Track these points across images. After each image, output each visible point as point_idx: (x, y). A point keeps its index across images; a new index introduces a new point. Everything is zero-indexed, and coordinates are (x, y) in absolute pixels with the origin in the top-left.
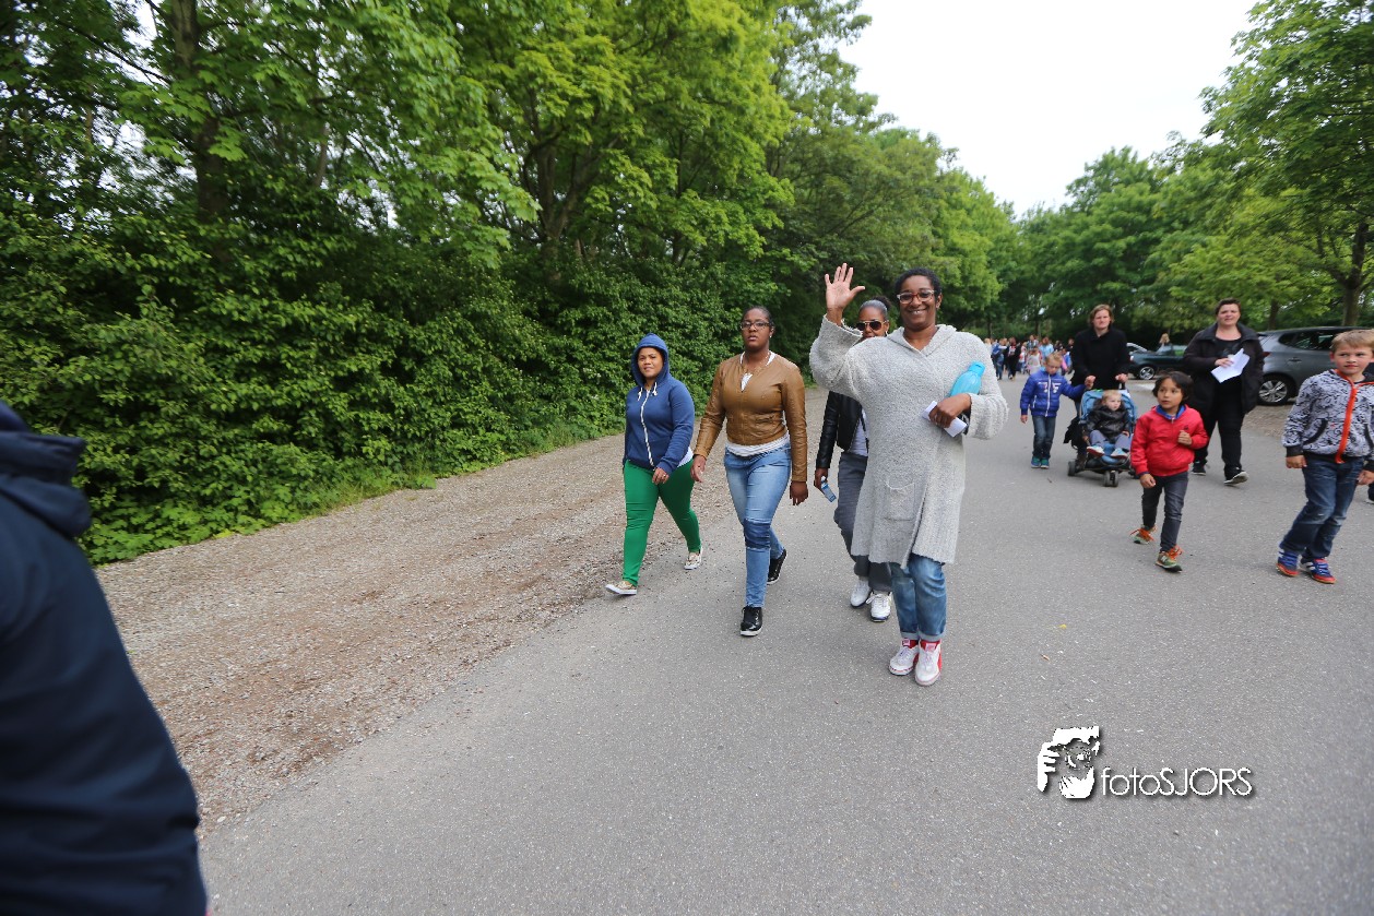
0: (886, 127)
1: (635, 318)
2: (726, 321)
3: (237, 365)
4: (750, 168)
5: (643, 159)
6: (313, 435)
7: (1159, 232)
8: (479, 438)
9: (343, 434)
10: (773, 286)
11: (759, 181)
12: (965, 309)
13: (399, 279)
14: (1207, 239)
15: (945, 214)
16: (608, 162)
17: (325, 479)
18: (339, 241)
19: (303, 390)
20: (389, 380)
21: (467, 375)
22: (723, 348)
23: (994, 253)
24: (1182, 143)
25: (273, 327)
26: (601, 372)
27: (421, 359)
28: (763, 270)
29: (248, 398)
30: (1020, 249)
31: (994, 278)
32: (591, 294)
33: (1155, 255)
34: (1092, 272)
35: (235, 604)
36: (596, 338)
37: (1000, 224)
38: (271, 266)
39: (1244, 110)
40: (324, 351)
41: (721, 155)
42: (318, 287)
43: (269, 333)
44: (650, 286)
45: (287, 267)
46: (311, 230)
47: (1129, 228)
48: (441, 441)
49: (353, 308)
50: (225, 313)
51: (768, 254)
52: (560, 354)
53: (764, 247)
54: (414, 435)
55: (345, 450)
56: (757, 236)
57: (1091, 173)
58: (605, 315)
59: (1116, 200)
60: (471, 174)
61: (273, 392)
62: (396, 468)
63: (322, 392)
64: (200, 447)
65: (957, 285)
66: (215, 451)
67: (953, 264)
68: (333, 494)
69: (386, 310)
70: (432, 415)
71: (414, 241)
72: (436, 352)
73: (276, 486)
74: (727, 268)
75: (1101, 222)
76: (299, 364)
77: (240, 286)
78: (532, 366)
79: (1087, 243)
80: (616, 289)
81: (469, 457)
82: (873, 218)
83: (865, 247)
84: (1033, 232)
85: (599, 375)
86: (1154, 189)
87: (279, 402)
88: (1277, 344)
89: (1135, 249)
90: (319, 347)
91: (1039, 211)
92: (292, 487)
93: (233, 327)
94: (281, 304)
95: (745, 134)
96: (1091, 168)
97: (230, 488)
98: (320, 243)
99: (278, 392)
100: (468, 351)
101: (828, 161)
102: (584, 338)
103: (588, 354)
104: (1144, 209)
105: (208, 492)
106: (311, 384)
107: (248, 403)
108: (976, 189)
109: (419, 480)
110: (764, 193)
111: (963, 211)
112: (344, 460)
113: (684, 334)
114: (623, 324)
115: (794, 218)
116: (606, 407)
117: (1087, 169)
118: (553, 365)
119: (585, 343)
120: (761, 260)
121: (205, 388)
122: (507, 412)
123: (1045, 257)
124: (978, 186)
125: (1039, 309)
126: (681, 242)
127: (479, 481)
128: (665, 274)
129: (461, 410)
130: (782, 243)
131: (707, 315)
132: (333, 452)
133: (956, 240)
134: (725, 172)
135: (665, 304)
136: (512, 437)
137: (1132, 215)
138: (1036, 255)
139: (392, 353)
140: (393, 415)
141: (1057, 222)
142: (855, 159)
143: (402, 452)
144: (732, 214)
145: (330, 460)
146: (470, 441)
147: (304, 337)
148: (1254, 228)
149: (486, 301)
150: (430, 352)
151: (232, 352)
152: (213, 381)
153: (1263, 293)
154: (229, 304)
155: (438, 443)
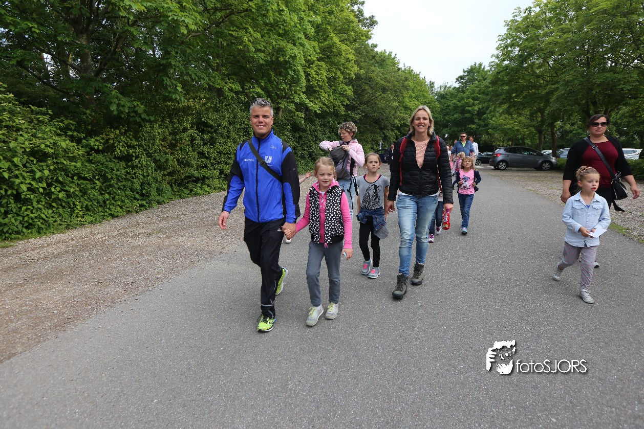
30: (435, 107)
34: (464, 120)
37: (427, 94)
57: (466, 74)
59: (474, 89)
75: (468, 98)
79: (462, 106)
83: (376, 110)
84: (442, 98)
88: (504, 151)
89: (481, 111)
91: (445, 87)
96: (467, 71)
108: (416, 78)
115: (352, 100)
117: (464, 71)
123: (446, 111)
124: (417, 76)
125: (445, 135)
130: (349, 109)
133: (407, 103)
138: (442, 110)
141: (452, 95)
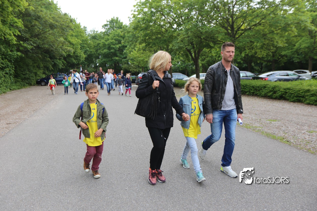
12: (74, 63)
23: (82, 44)
30: (90, 44)
31: (83, 53)
33: (125, 51)
34: (111, 54)
37: (83, 35)
47: (120, 42)
56: (14, 37)
57: (108, 23)
59: (115, 33)
65: (72, 55)
79: (108, 45)
83: (47, 43)
84: (93, 38)
89: (121, 48)
91: (94, 31)
96: (109, 21)
117: (107, 22)
123: (97, 47)
125: (97, 63)
133: (70, 40)
137: (120, 38)
138: (95, 46)
141: (100, 36)
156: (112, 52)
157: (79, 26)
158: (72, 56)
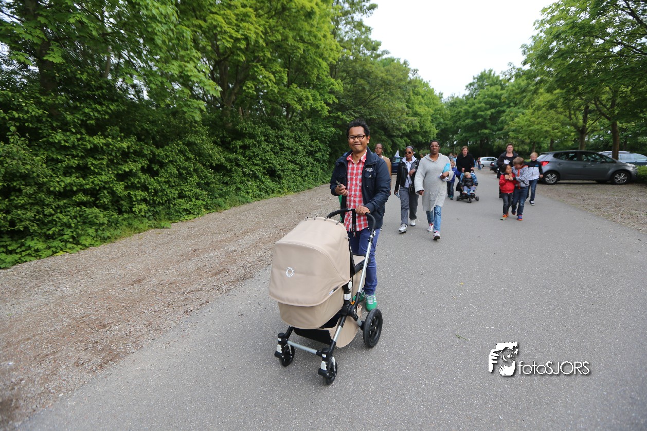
0: (385, 56)
1: (268, 145)
2: (312, 147)
3: (64, 168)
4: (322, 74)
5: (270, 69)
6: (106, 203)
7: (505, 108)
8: (192, 203)
9: (122, 202)
10: (333, 130)
11: (327, 80)
12: (422, 142)
13: (149, 125)
14: (524, 111)
15: (412, 98)
16: (253, 69)
17: (113, 225)
18: (117, 106)
19: (100, 181)
20: (146, 175)
21: (185, 173)
22: (311, 160)
23: (434, 116)
24: (514, 68)
25: (83, 148)
26: (252, 171)
27: (162, 165)
28: (329, 122)
29: (71, 184)
30: (445, 114)
31: (434, 128)
32: (246, 134)
33: (503, 118)
34: (476, 125)
35: (67, 288)
36: (250, 154)
37: (437, 103)
38: (81, 118)
39: (539, 54)
40: (111, 161)
41: (309, 67)
42: (107, 129)
43: (82, 152)
44: (275, 130)
45: (90, 118)
46: (102, 100)
47: (493, 106)
48: (173, 205)
49: (126, 139)
50: (56, 141)
51: (331, 115)
52: (232, 162)
53: (329, 112)
54: (159, 202)
55: (123, 210)
56: (326, 107)
57: (476, 80)
58: (253, 144)
59: (486, 93)
60: (186, 74)
61: (84, 182)
62: (151, 218)
63: (110, 181)
64: (45, 210)
65: (418, 130)
66: (53, 212)
67: (416, 121)
68: (118, 232)
69: (143, 140)
70: (168, 192)
71: (157, 106)
72: (169, 161)
73: (88, 229)
74: (312, 121)
75: (480, 103)
76: (98, 167)
77: (65, 128)
78: (218, 168)
79: (473, 112)
80: (258, 131)
81: (188, 212)
82: (379, 98)
83: (376, 112)
84: (451, 106)
85: (251, 172)
86: (502, 89)
87: (88, 187)
88: (553, 157)
89: (495, 115)
90: (108, 158)
91: (453, 97)
92: (96, 229)
93: (61, 148)
94: (87, 138)
95: (320, 58)
96: (476, 78)
97: (63, 230)
98: (107, 107)
99: (87, 182)
100: (186, 160)
101: (358, 72)
102: (243, 154)
103: (246, 162)
104: (498, 97)
105: (51, 232)
106: (104, 178)
107: (71, 187)
108: (426, 86)
109: (162, 224)
110: (329, 86)
111: (420, 96)
112: (123, 215)
113: (292, 152)
114: (262, 148)
115: (343, 98)
116: (255, 187)
117: (474, 79)
118: (229, 167)
119: (244, 157)
120: (327, 118)
121: (47, 180)
122: (206, 190)
123: (457, 117)
124: (426, 85)
125: (453, 142)
126: (289, 108)
127: (193, 224)
128: (282, 124)
129: (183, 190)
130: (338, 110)
131: (302, 144)
132: (117, 211)
133: (417, 109)
134: (310, 75)
135: (283, 138)
136: (209, 202)
137: (493, 100)
138: (452, 117)
139: (147, 162)
140: (148, 193)
141: (461, 102)
142: (371, 71)
143: (153, 211)
144: (313, 96)
145: (116, 215)
146: (188, 205)
147: (100, 154)
148: (543, 107)
149: (194, 136)
150: (167, 161)
151: (61, 161)
152: (52, 176)
153: (548, 135)
154: (59, 137)
155: (172, 206)
156: (478, 123)
157: (432, 91)
158: (418, 132)
